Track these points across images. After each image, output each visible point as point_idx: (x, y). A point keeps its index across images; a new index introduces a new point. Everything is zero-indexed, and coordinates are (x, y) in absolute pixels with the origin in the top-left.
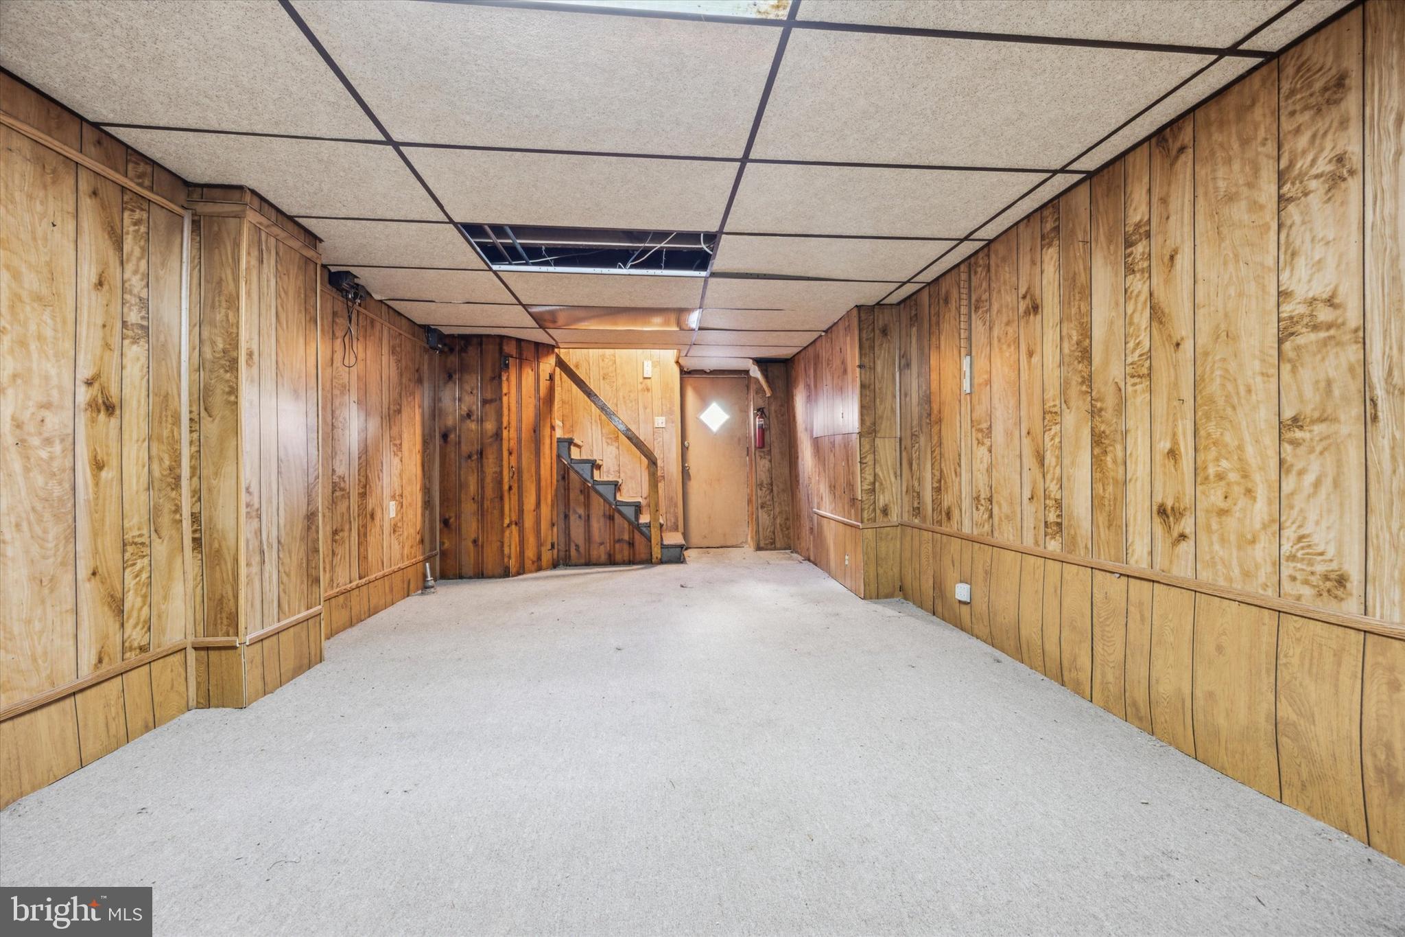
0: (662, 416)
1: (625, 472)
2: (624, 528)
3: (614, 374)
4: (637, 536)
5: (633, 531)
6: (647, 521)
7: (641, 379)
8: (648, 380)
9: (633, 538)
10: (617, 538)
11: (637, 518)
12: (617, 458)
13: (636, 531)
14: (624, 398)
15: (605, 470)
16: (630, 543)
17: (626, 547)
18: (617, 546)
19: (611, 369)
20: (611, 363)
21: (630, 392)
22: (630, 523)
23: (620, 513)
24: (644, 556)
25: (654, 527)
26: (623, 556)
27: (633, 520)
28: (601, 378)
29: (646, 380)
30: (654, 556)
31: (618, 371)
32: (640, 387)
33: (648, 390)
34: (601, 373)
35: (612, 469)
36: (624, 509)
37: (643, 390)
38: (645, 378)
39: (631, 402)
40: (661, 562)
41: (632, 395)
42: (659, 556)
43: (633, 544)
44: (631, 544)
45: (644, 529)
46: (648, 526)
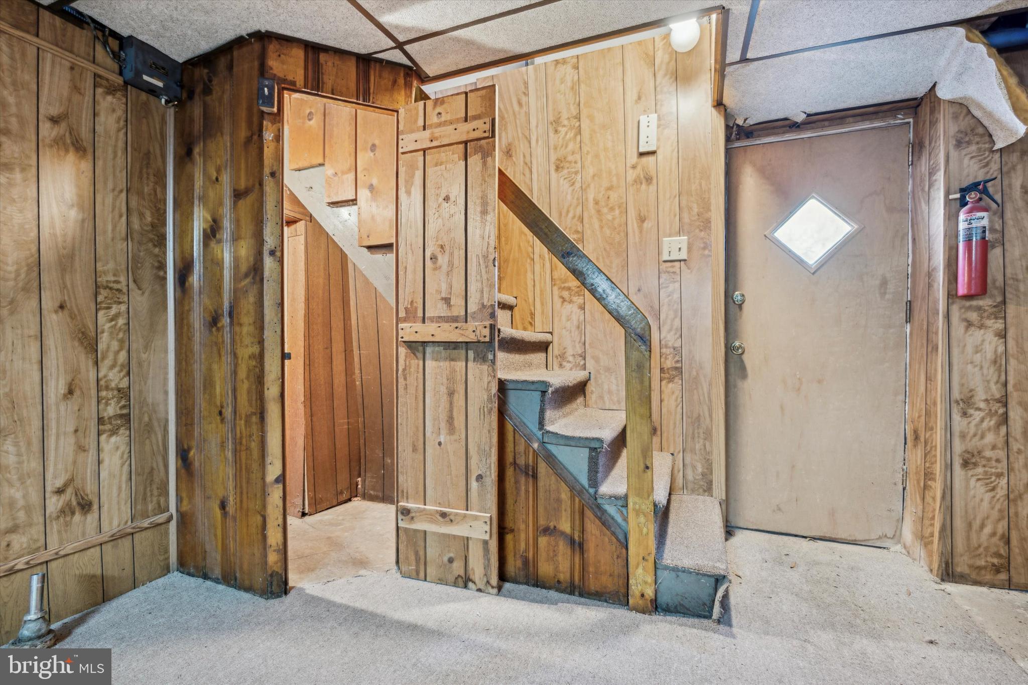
0: (679, 233)
1: (597, 360)
2: (559, 501)
3: (578, 157)
4: (593, 527)
5: (582, 514)
6: (621, 490)
7: (633, 158)
8: (651, 159)
9: (583, 531)
10: (542, 522)
11: (594, 482)
12: (580, 327)
13: (588, 513)
14: (597, 203)
15: (556, 352)
16: (572, 542)
17: (563, 547)
18: (543, 541)
19: (571, 146)
20: (571, 135)
21: (610, 188)
22: (575, 490)
23: (551, 459)
24: (608, 583)
25: (638, 512)
26: (556, 569)
27: (585, 482)
28: (553, 168)
29: (645, 159)
30: (635, 588)
31: (585, 149)
32: (631, 175)
33: (649, 180)
34: (553, 158)
35: (570, 352)
36: (562, 454)
37: (638, 181)
38: (642, 154)
39: (612, 209)
40: (656, 607)
41: (614, 195)
42: (650, 592)
43: (581, 546)
44: (578, 545)
45: (611, 510)
46: (623, 501)
